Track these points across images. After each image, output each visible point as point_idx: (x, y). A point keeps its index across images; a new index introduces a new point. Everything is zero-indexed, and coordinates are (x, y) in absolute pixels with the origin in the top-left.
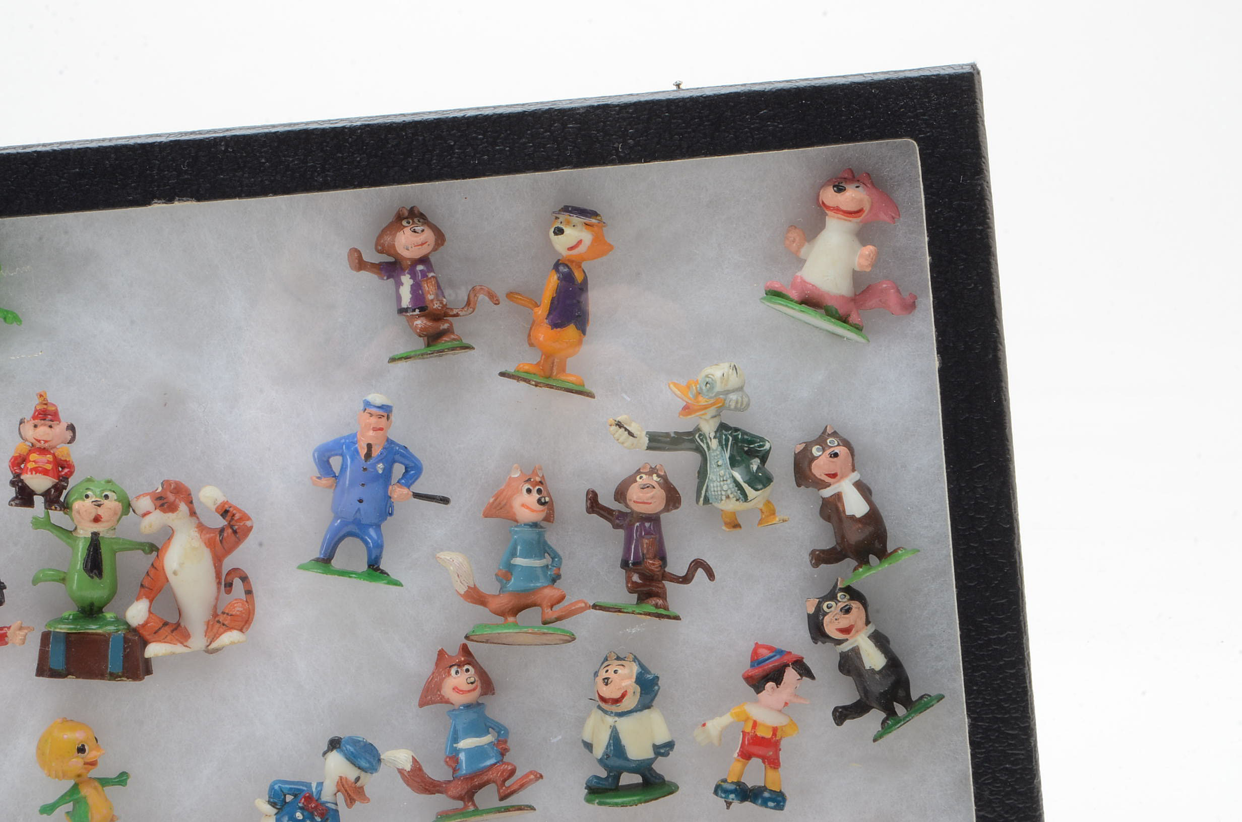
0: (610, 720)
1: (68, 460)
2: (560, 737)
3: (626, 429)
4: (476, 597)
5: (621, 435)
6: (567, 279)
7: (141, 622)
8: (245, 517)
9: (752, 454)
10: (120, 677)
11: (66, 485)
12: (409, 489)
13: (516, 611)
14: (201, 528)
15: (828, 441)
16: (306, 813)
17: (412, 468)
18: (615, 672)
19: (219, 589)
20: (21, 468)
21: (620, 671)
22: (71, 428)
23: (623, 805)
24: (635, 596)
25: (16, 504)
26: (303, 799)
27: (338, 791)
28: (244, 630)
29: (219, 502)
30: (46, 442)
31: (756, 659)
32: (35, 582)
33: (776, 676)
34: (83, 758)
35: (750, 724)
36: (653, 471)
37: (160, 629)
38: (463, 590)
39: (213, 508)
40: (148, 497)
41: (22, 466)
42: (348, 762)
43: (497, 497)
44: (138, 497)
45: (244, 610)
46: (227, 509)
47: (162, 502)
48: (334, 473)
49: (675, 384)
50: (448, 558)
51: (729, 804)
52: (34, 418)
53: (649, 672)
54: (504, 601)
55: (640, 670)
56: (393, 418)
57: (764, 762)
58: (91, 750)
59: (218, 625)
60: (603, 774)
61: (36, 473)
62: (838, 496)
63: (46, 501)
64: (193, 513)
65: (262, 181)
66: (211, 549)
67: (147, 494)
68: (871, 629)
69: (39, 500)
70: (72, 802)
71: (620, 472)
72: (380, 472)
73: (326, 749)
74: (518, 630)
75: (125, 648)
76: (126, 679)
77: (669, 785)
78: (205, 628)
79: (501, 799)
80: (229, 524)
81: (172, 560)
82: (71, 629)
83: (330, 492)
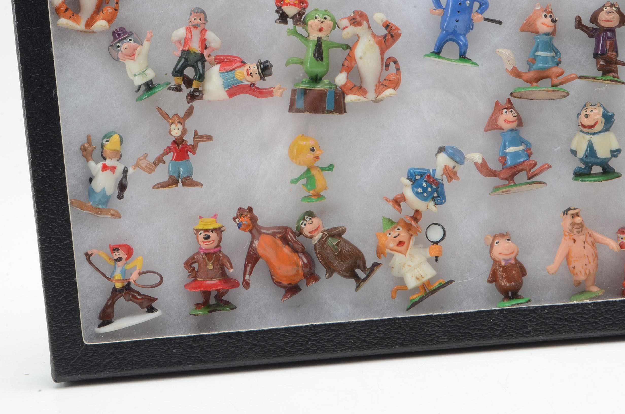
0: (588, 137)
2: (559, 148)
4: (516, 73)
7: (343, 84)
8: (397, 29)
10: (333, 112)
11: (304, 12)
12: (482, 16)
13: (538, 80)
14: (374, 35)
16: (428, 184)
17: (484, 4)
18: (591, 111)
19: (382, 67)
20: (281, 4)
21: (594, 111)
23: (595, 181)
25: (279, 22)
26: (427, 177)
27: (444, 174)
28: (396, 89)
29: (384, 20)
32: (287, 64)
34: (313, 154)
36: (612, 5)
37: (352, 88)
38: (510, 68)
39: (381, 23)
40: (346, 19)
41: (282, 2)
42: (449, 158)
43: (528, 20)
44: (341, 19)
45: (396, 78)
46: (388, 25)
47: (355, 21)
48: (443, 7)
50: (503, 52)
53: (609, 112)
54: (531, 75)
55: (604, 111)
58: (317, 150)
59: (382, 86)
60: (583, 166)
61: (289, 6)
63: (293, 22)
64: (369, 27)
66: (379, 46)
70: (306, 178)
71: (593, 7)
72: (468, 5)
73: (437, 152)
74: (540, 89)
75: (335, 97)
76: (335, 113)
77: (617, 173)
78: (375, 88)
79: (529, 179)
80: (389, 33)
81: (359, 52)
82: (308, 87)
83: (440, 17)
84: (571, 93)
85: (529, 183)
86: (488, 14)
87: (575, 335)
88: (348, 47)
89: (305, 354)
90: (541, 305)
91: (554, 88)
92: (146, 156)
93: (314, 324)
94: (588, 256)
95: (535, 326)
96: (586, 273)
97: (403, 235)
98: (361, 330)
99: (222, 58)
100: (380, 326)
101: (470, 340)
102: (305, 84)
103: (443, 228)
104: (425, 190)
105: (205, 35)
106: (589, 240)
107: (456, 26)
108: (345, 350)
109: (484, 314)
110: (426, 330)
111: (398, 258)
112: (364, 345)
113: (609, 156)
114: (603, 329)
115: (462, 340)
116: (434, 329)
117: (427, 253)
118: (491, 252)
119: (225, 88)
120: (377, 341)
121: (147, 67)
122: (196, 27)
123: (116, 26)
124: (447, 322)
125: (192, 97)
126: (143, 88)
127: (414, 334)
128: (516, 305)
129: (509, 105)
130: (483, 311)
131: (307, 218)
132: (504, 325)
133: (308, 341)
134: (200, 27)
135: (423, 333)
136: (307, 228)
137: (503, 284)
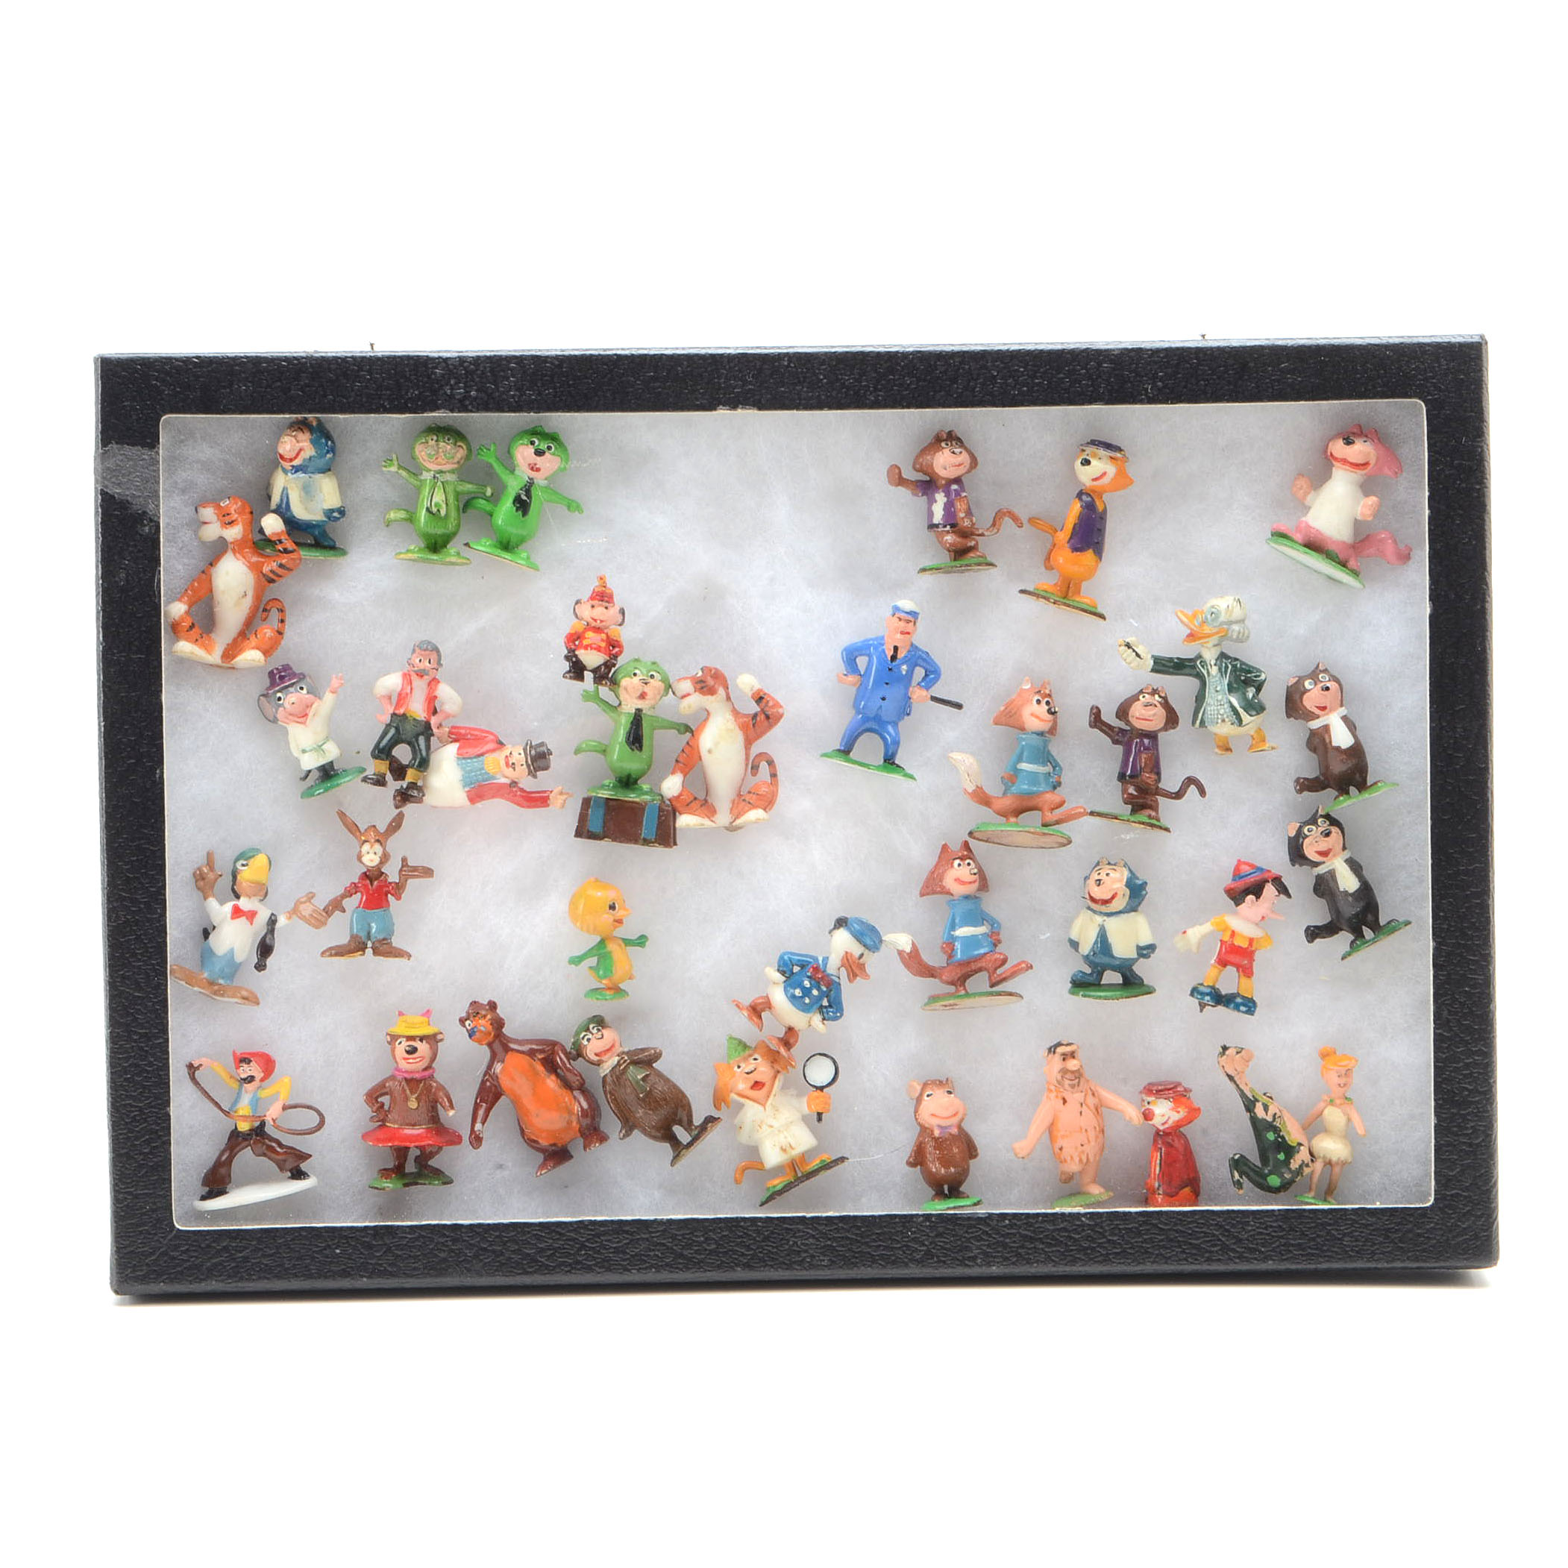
0: (1099, 919)
1: (618, 640)
2: (1049, 934)
3: (1134, 651)
4: (981, 798)
5: (1128, 655)
6: (1090, 508)
7: (676, 794)
8: (777, 705)
9: (1247, 683)
10: (653, 843)
11: (615, 662)
12: (927, 692)
13: (1018, 812)
14: (736, 713)
15: (1320, 676)
16: (813, 982)
17: (932, 672)
18: (1107, 875)
19: (746, 770)
20: (575, 645)
21: (1111, 875)
22: (622, 612)
23: (1106, 998)
24: (1130, 807)
25: (571, 676)
26: (812, 969)
27: (842, 966)
28: (767, 810)
29: (755, 689)
30: (602, 621)
31: (1237, 874)
32: (577, 751)
33: (1257, 890)
34: (613, 915)
35: (1229, 933)
36: (1154, 692)
37: (690, 803)
38: (971, 788)
39: (750, 694)
40: (689, 681)
41: (577, 643)
42: (853, 939)
43: (1008, 706)
44: (679, 680)
45: (769, 790)
46: (762, 696)
47: (703, 685)
48: (860, 672)
49: (1182, 612)
50: (960, 759)
51: (1202, 1006)
52: (592, 598)
53: (1138, 879)
54: (1007, 802)
55: (1130, 875)
56: (917, 624)
57: (1238, 970)
58: (620, 909)
59: (744, 803)
60: (1088, 971)
61: (589, 650)
62: (1326, 728)
63: (595, 678)
64: (728, 698)
65: (819, 396)
66: (743, 732)
67: (687, 678)
68: (1347, 854)
69: (588, 676)
70: (596, 958)
71: (1124, 692)
72: (904, 673)
73: (832, 927)
74: (1021, 829)
75: (660, 817)
76: (657, 845)
77: (1148, 987)
78: (731, 806)
79: (992, 986)
80: (763, 711)
81: (707, 740)
82: (612, 795)
83: (854, 689)
84: (1076, 839)
85: (991, 994)
86: (938, 691)
87: (1054, 1269)
88: (688, 729)
89: (573, 1271)
90: (998, 1212)
91: (1046, 830)
92: (312, 897)
93: (593, 1219)
94: (1086, 1130)
95: (984, 1248)
96: (1081, 1160)
97: (763, 1069)
98: (676, 1235)
99: (463, 731)
100: (711, 1230)
101: (870, 1266)
102: (609, 790)
103: (835, 1062)
104: (807, 992)
105: (435, 689)
106: (1091, 1101)
107: (881, 707)
108: (646, 1268)
109: (897, 1220)
110: (791, 1243)
111: (752, 1111)
112: (680, 1263)
113: (1135, 956)
114: (1105, 1260)
115: (855, 1265)
116: (807, 1242)
117: (803, 1106)
118: (916, 1111)
119: (464, 787)
120: (703, 1256)
121: (327, 739)
122: (421, 674)
123: (277, 661)
124: (831, 1230)
125: (404, 797)
126: (316, 775)
127: (770, 1248)
128: (954, 1208)
129: (965, 853)
130: (896, 1216)
131: (593, 1028)
132: (931, 1243)
133: (580, 1249)
134: (427, 674)
135: (787, 1247)
136: (592, 1047)
137: (934, 1170)
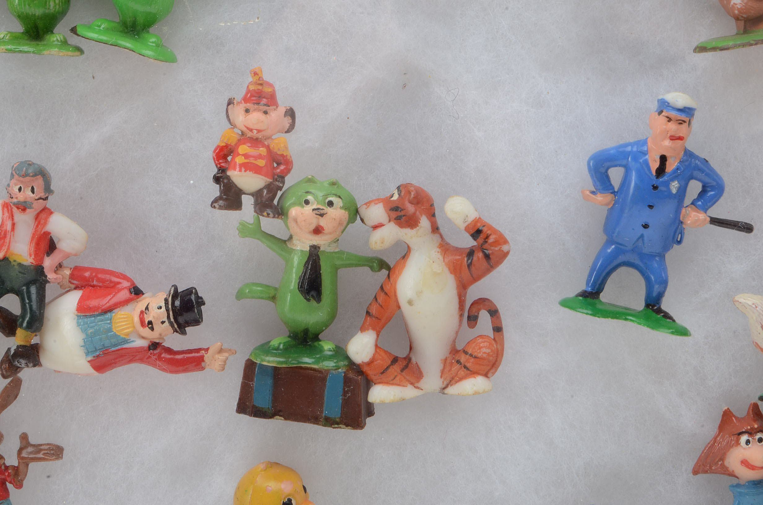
1: (285, 154)
7: (366, 360)
8: (502, 240)
10: (338, 424)
11: (281, 185)
12: (706, 213)
14: (445, 247)
17: (713, 188)
19: (461, 321)
20: (227, 162)
22: (291, 113)
25: (220, 206)
28: (489, 376)
29: (470, 219)
30: (259, 131)
32: (240, 296)
37: (388, 368)
39: (463, 226)
40: (382, 204)
41: (229, 159)
44: (368, 204)
45: (492, 351)
46: (480, 228)
47: (398, 213)
48: (613, 188)
50: (750, 303)
52: (246, 100)
58: (298, 504)
59: (458, 366)
61: (245, 171)
63: (256, 204)
64: (435, 229)
66: (456, 276)
67: (380, 201)
69: (248, 202)
72: (674, 190)
76: (344, 426)
78: (442, 368)
80: (481, 246)
81: (407, 286)
82: (282, 363)
83: (605, 210)
86: (720, 210)
88: (382, 265)
99: (87, 274)
105: (45, 223)
119: (87, 354)
122: (23, 207)
125: (12, 365)
129: (756, 426)
134: (31, 207)
